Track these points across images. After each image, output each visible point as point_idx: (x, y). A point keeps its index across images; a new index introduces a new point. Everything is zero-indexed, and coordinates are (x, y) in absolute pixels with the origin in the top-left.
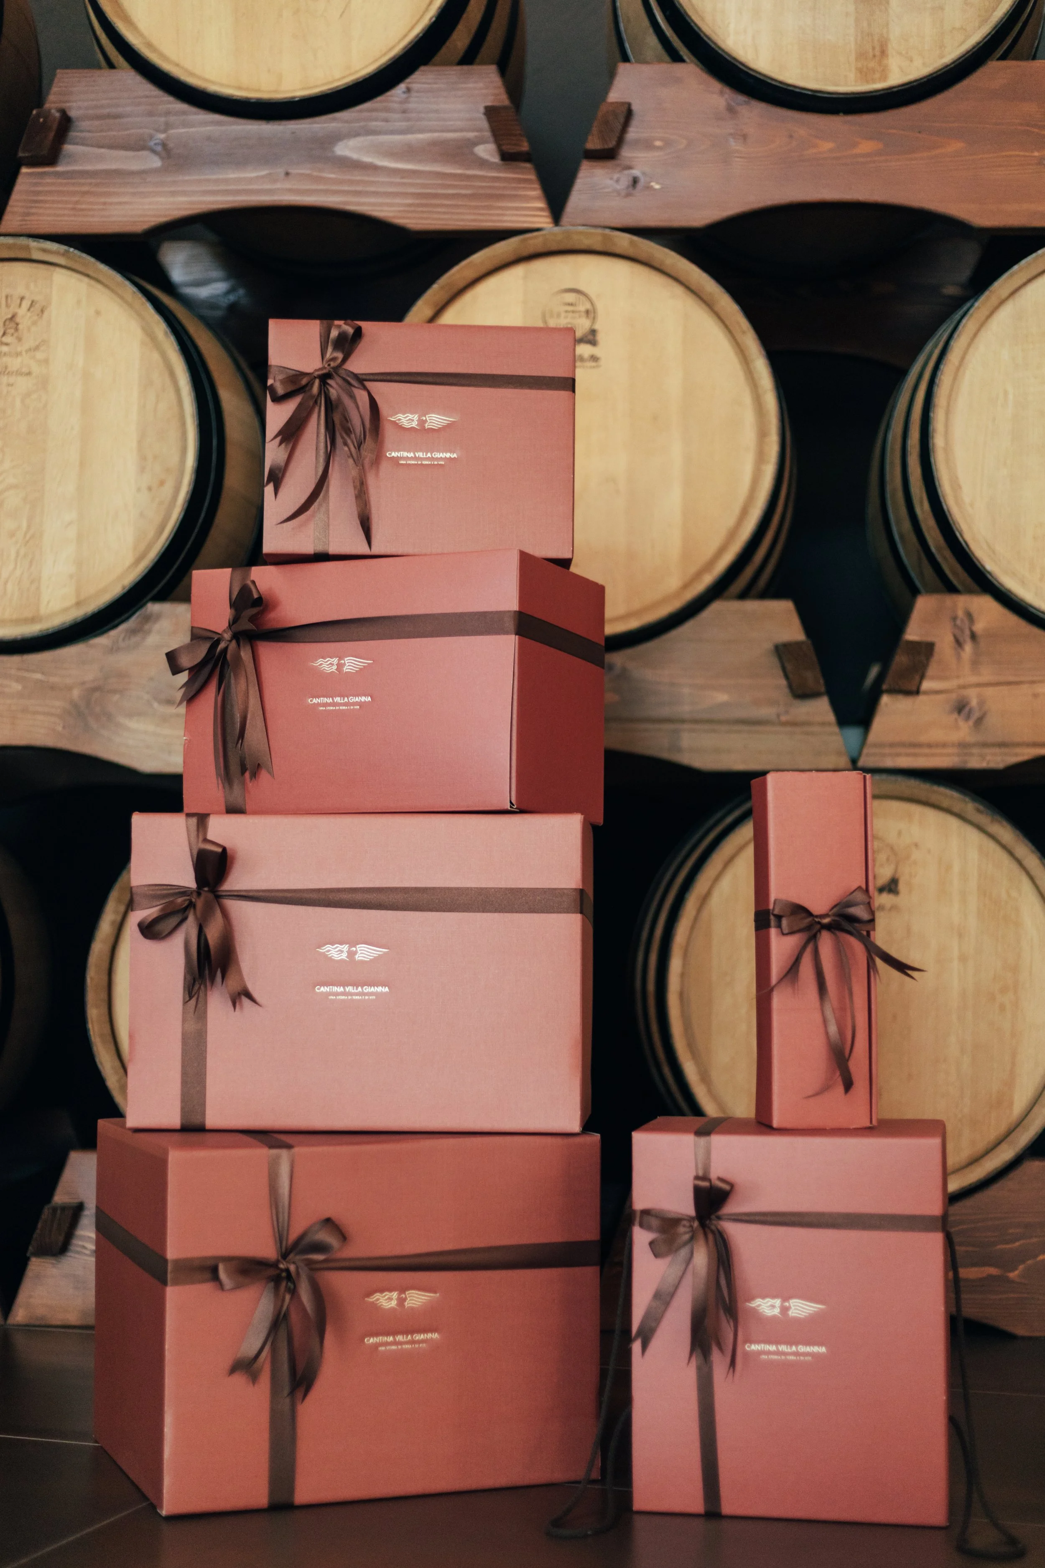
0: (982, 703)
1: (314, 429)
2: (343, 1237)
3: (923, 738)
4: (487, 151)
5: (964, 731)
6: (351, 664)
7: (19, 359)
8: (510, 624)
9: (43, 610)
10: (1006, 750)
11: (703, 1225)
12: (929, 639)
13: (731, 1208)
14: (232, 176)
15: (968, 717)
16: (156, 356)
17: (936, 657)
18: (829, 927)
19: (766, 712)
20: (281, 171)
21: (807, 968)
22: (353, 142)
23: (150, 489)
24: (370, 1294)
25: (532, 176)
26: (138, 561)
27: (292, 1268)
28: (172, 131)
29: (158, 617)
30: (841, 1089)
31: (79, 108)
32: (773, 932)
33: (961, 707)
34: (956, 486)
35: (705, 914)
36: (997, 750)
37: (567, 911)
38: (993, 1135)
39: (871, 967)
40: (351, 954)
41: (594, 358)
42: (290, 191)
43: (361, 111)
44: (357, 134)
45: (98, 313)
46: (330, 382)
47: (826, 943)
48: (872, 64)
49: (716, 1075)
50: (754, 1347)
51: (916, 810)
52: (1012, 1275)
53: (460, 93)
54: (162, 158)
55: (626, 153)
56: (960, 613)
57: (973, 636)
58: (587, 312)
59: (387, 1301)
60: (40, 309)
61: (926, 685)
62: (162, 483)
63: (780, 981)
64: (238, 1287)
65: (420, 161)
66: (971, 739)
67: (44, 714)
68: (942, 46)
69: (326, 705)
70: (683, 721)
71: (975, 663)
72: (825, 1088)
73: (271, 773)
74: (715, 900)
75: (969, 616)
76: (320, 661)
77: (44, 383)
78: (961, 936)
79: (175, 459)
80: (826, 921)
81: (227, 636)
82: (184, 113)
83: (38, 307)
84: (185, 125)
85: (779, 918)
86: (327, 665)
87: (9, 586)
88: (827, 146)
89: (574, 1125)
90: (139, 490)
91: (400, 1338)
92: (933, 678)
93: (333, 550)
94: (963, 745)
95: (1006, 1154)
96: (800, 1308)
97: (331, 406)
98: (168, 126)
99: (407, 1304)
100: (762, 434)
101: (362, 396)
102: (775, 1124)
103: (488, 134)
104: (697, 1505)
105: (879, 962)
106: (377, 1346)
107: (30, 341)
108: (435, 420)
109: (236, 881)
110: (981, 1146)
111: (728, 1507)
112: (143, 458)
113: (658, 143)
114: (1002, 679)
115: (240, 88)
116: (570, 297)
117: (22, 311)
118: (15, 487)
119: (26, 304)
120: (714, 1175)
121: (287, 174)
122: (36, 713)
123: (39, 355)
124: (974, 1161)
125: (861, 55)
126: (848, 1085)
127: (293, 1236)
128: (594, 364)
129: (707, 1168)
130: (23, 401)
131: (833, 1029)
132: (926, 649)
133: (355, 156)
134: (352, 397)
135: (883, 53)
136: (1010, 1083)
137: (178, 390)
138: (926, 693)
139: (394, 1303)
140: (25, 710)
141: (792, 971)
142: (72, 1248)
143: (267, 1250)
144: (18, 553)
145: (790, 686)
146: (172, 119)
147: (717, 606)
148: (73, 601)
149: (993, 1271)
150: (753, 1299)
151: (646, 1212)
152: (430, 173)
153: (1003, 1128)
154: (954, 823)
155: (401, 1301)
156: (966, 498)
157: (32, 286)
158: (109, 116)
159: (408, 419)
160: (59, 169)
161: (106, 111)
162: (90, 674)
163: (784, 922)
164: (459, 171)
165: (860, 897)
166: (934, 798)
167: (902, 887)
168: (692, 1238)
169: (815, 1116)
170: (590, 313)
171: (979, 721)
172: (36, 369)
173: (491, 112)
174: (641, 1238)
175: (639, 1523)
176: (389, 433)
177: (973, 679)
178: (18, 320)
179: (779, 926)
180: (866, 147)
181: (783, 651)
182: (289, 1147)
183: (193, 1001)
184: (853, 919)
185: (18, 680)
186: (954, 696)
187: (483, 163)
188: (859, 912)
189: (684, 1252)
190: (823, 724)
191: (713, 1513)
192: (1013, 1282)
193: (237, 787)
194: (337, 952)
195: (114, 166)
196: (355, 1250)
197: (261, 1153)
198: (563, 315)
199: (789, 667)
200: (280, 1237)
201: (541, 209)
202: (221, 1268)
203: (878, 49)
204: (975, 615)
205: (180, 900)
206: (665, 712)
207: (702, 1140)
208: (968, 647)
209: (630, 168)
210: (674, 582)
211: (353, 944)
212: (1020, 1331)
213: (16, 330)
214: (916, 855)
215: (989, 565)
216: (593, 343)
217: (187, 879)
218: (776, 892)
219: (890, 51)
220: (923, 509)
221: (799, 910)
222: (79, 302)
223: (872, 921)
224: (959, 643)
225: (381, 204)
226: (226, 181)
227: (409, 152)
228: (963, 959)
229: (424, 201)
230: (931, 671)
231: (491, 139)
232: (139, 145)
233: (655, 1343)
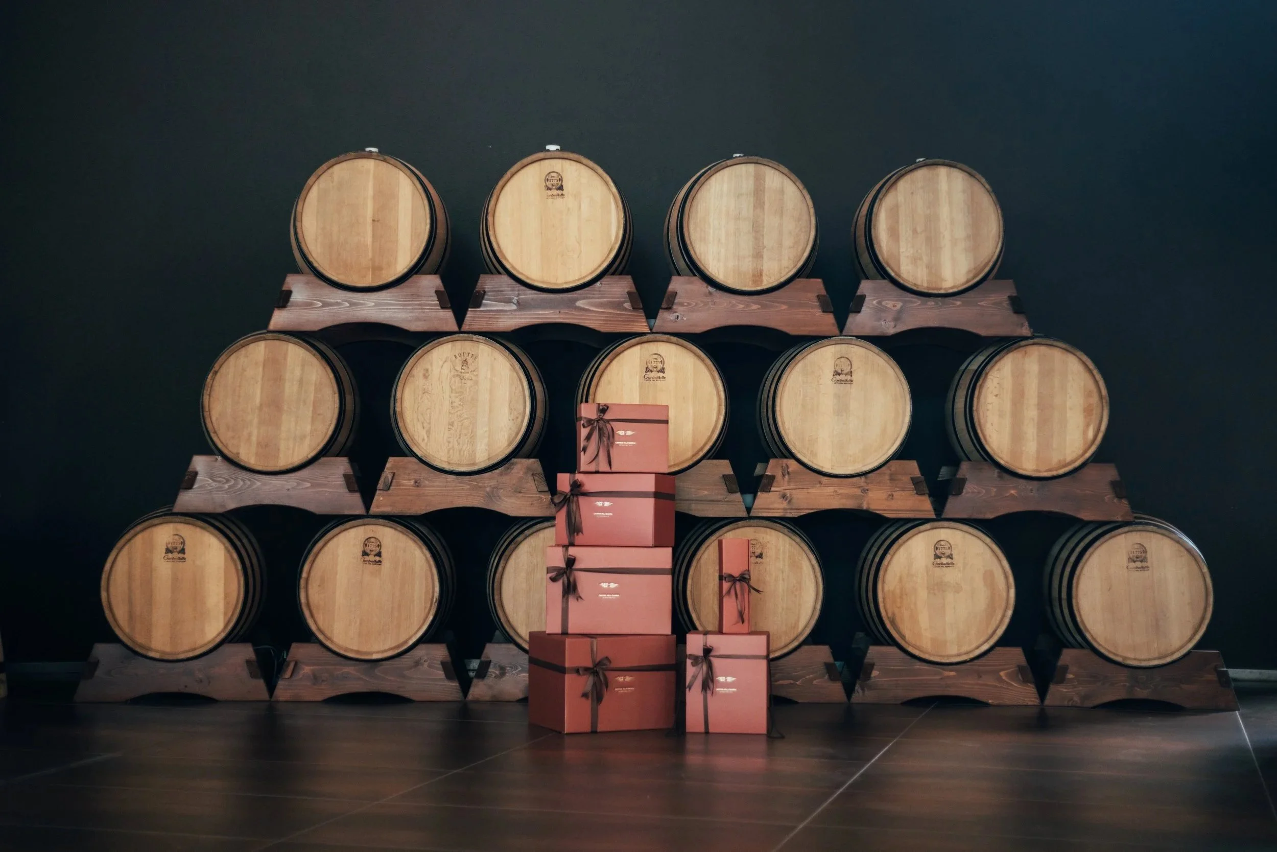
0: (791, 495)
1: (596, 435)
2: (610, 662)
3: (771, 507)
4: (627, 305)
5: (785, 505)
6: (607, 504)
7: (468, 374)
8: (652, 495)
9: (477, 461)
10: (799, 511)
11: (705, 657)
12: (774, 474)
13: (713, 653)
14: (540, 312)
15: (786, 500)
16: (515, 374)
17: (776, 480)
18: (739, 580)
19: (720, 497)
20: (558, 311)
21: (733, 591)
22: (581, 302)
23: (513, 420)
24: (617, 677)
25: (643, 314)
26: (509, 445)
27: (598, 670)
28: (521, 297)
29: (516, 463)
30: (741, 622)
31: (488, 288)
32: (724, 581)
33: (784, 497)
34: (783, 423)
35: (699, 565)
36: (795, 511)
37: (668, 574)
38: (792, 637)
39: (749, 591)
40: (609, 586)
41: (663, 377)
42: (561, 318)
43: (586, 291)
44: (584, 299)
45: (495, 359)
46: (600, 422)
47: (738, 585)
48: (757, 278)
49: (703, 619)
50: (718, 689)
51: (768, 530)
52: (797, 683)
53: (618, 285)
54: (517, 306)
55: (675, 307)
56: (784, 465)
57: (788, 473)
58: (661, 361)
59: (621, 679)
60: (475, 357)
61: (773, 489)
62: (517, 418)
63: (725, 595)
64: (584, 675)
65: (605, 309)
66: (787, 507)
67: (478, 496)
68: (781, 273)
69: (599, 515)
70: (693, 500)
71: (789, 482)
72: (737, 622)
73: (582, 533)
74: (702, 561)
75: (787, 466)
76: (597, 502)
77: (476, 383)
78: (782, 572)
79: (522, 409)
80: (738, 578)
81: (569, 494)
82: (525, 290)
83: (474, 357)
84: (525, 294)
85: (725, 578)
86: (599, 504)
87: (465, 453)
88: (741, 306)
89: (669, 632)
90: (509, 420)
91: (624, 689)
92: (775, 487)
93: (601, 470)
94: (784, 509)
95: (796, 644)
96: (730, 679)
97: (600, 429)
98: (519, 295)
99: (626, 680)
100: (720, 405)
101: (608, 425)
102: (724, 632)
103: (628, 299)
104: (702, 730)
105: (751, 589)
106: (618, 691)
107: (471, 368)
108: (629, 433)
109: (577, 565)
110: (788, 641)
111: (711, 730)
112: (511, 409)
113: (685, 304)
114: (797, 487)
115: (543, 282)
116: (656, 356)
117: (469, 358)
118: (467, 418)
119: (470, 355)
120: (708, 645)
121: (560, 312)
122: (474, 496)
123: (475, 373)
124: (786, 646)
125: (754, 275)
126: (743, 622)
127: (598, 660)
128: (663, 379)
129: (706, 643)
130: (469, 389)
131: (739, 607)
132: (772, 478)
133: (582, 306)
134: (606, 427)
135: (761, 275)
136: (798, 620)
137: (523, 387)
138: (772, 492)
139: (622, 680)
140: (471, 495)
141: (729, 592)
142: (488, 675)
143: (590, 665)
144: (468, 441)
145: (728, 489)
146: (520, 292)
147: (704, 461)
148: (486, 458)
149: (792, 682)
150: (717, 677)
151: (690, 655)
152: (608, 312)
153: (795, 635)
154: (781, 534)
155: (624, 679)
156: (787, 426)
157: (472, 349)
158: (498, 291)
159: (621, 433)
160: (481, 309)
161: (497, 289)
162: (493, 483)
163: (727, 579)
164: (619, 312)
165: (747, 572)
166: (774, 527)
167: (764, 556)
168: (702, 662)
169: (734, 630)
170: (662, 362)
171: (790, 502)
172: (474, 378)
173: (629, 293)
174: (689, 662)
175: (688, 736)
176: (616, 437)
177: (788, 487)
178: (468, 361)
179: (725, 580)
180: (755, 307)
181: (725, 477)
182: (595, 638)
183: (565, 599)
184: (745, 578)
185: (469, 484)
186: (781, 493)
187: (626, 309)
188: (747, 576)
189: (700, 665)
190: (739, 502)
191: (707, 732)
192: (798, 685)
193: (572, 537)
194: (605, 585)
195: (501, 308)
196: (613, 665)
197: (589, 640)
198: (653, 362)
199: (727, 483)
200: (593, 661)
201: (646, 326)
202: (580, 669)
203: (759, 274)
204: (789, 466)
205: (561, 571)
206: (687, 497)
207: (705, 636)
208: (787, 477)
209: (676, 312)
210: (690, 454)
211: (609, 583)
212: (800, 701)
213: (467, 364)
214: (769, 545)
215: (793, 451)
216: (664, 372)
217: (562, 565)
218: (726, 570)
219: (764, 274)
220: (773, 428)
221: (731, 576)
222: (488, 355)
223: (750, 579)
224: (784, 475)
225: (591, 323)
226: (539, 314)
227: (601, 305)
228: (783, 580)
229: (606, 322)
230: (774, 485)
231: (629, 301)
232: (509, 301)
233: (693, 689)
